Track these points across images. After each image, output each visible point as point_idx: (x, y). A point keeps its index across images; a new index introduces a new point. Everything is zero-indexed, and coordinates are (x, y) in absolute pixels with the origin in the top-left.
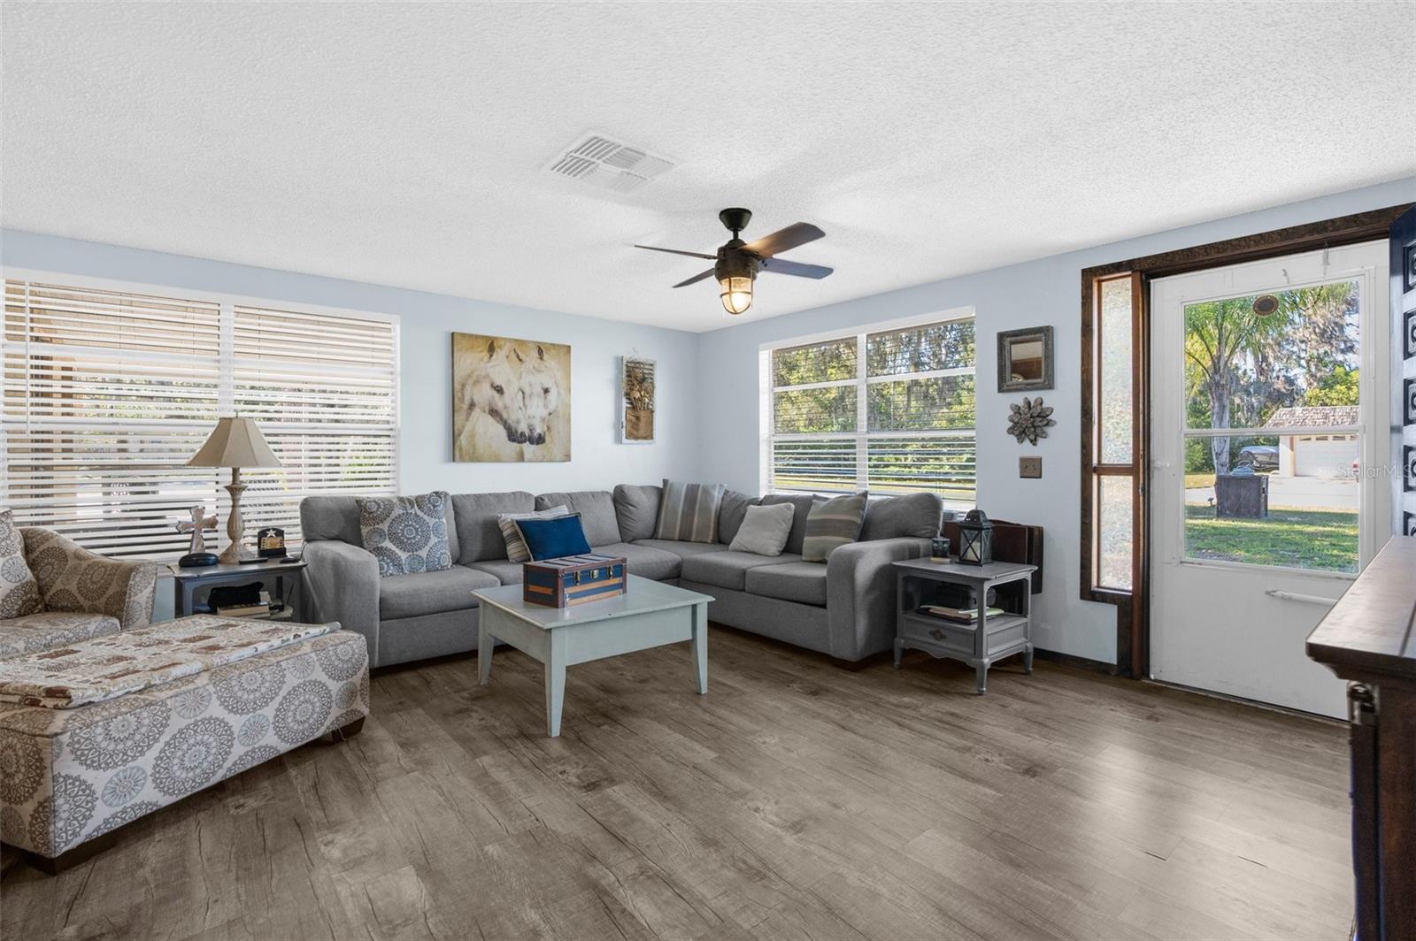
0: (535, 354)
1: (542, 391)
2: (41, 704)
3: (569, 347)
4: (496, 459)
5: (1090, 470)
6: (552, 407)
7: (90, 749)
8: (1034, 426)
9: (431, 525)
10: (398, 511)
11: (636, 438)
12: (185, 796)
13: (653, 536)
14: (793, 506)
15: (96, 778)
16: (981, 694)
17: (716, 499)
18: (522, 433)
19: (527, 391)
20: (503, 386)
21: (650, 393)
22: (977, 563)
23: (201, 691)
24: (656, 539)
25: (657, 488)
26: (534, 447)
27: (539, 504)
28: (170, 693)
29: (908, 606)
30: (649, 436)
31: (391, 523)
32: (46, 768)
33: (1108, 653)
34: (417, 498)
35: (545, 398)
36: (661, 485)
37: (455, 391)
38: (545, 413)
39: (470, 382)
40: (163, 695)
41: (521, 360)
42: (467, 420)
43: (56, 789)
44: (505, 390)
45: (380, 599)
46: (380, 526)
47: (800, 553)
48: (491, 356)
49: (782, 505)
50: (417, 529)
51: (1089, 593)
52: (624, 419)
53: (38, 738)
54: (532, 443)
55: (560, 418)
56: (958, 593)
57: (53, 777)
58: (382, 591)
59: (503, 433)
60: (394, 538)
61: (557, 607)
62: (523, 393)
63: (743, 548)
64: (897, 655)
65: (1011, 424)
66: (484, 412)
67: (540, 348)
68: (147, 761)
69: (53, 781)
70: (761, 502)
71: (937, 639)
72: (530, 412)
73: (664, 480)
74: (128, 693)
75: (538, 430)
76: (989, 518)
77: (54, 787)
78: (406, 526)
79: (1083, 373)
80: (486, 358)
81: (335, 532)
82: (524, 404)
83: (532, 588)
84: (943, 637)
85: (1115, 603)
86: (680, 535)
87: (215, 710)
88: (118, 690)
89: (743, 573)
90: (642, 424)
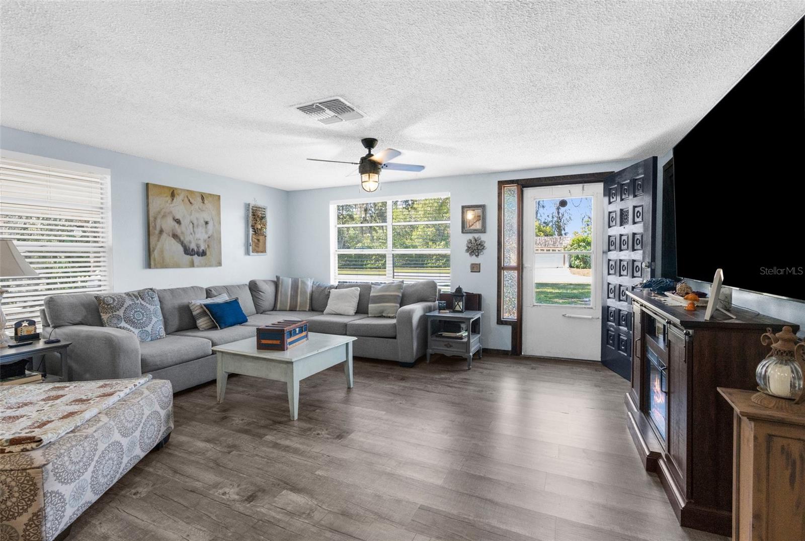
0: (200, 199)
1: (204, 223)
2: (6, 451)
3: (220, 196)
4: (177, 266)
5: (500, 268)
6: (210, 233)
7: (63, 472)
8: (478, 249)
9: (152, 310)
10: (128, 302)
11: (257, 252)
12: (103, 494)
13: (274, 309)
14: (359, 289)
15: (66, 490)
16: (469, 369)
17: (309, 287)
18: (192, 249)
19: (195, 222)
20: (181, 220)
21: (265, 225)
22: (461, 312)
23: (108, 425)
24: (276, 310)
25: (273, 281)
26: (200, 258)
27: (209, 293)
28: (94, 428)
29: (433, 333)
30: (264, 251)
31: (125, 310)
32: (39, 489)
33: (507, 345)
34: (139, 292)
35: (206, 228)
36: (275, 279)
37: (150, 222)
38: (206, 237)
39: (160, 216)
40: (90, 431)
41: (191, 203)
42: (158, 240)
43: (46, 502)
44: (182, 222)
45: (141, 359)
46: (117, 313)
47: (367, 313)
48: (173, 199)
49: (353, 288)
50: (143, 314)
51: (500, 322)
52: (251, 241)
53: (28, 471)
54: (199, 256)
55: (215, 239)
56: (454, 325)
57: (44, 494)
58: (142, 355)
59: (181, 249)
60: (128, 320)
61: (284, 350)
62: (193, 224)
63: (333, 313)
64: (428, 357)
65: (467, 248)
66: (169, 236)
67: (202, 196)
68: (88, 475)
69: (44, 497)
70: (337, 287)
71: (448, 348)
72: (198, 236)
73: (277, 276)
74: (68, 433)
75: (202, 248)
76: (464, 291)
77: (45, 500)
78: (136, 312)
79: (498, 226)
80: (169, 201)
81: (79, 319)
82: (194, 231)
83: (263, 342)
84: (451, 346)
85: (510, 325)
86: (290, 307)
87: (117, 436)
88: (63, 432)
89: (345, 325)
90: (261, 244)
